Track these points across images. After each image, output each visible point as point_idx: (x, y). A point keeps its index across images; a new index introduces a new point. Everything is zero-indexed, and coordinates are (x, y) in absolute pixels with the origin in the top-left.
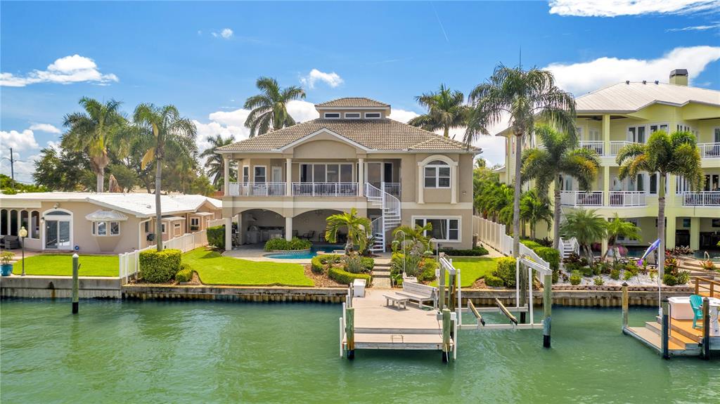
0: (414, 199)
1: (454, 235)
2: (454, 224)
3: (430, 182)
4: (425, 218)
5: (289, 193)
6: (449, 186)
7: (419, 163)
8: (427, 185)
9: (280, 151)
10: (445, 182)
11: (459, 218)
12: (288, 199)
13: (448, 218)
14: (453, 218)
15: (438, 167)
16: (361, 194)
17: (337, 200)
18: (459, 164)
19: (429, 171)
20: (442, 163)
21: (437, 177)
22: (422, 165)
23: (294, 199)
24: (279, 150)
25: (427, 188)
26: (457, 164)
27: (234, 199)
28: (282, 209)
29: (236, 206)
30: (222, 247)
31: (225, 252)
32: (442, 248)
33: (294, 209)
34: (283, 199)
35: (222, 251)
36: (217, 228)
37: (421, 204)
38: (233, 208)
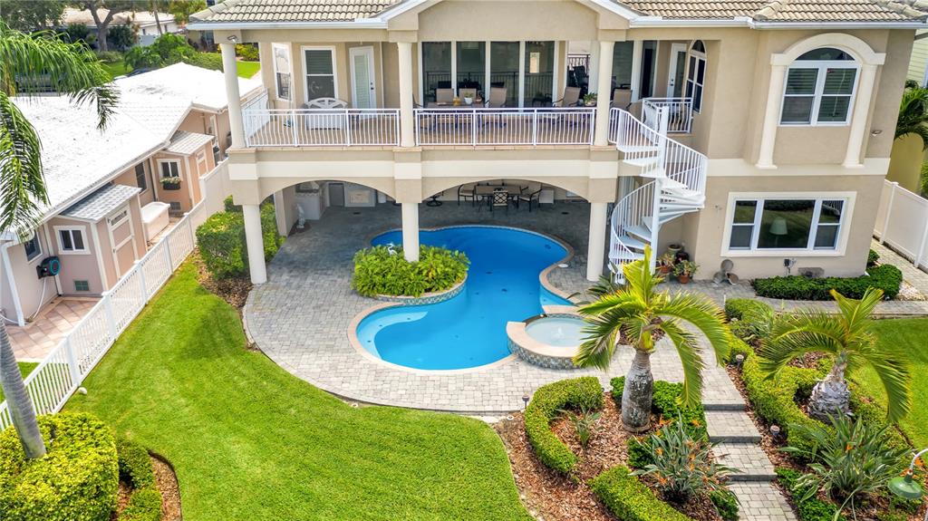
0: (744, 148)
1: (828, 238)
2: (832, 210)
3: (794, 111)
4: (761, 198)
5: (407, 138)
6: (844, 118)
7: (775, 58)
8: (786, 116)
9: (379, 22)
10: (836, 109)
11: (849, 199)
12: (406, 155)
13: (819, 197)
14: (832, 196)
15: (823, 66)
16: (601, 139)
17: (537, 155)
18: (887, 58)
19: (799, 81)
20: (841, 56)
21: (819, 94)
22: (783, 62)
23: (424, 156)
24: (378, 20)
25: (786, 125)
26: (881, 58)
27: (259, 155)
28: (393, 180)
29: (266, 175)
30: (243, 274)
31: (252, 295)
32: (794, 271)
33: (424, 179)
34: (392, 156)
35: (244, 293)
36: (223, 229)
37: (765, 163)
38: (261, 181)
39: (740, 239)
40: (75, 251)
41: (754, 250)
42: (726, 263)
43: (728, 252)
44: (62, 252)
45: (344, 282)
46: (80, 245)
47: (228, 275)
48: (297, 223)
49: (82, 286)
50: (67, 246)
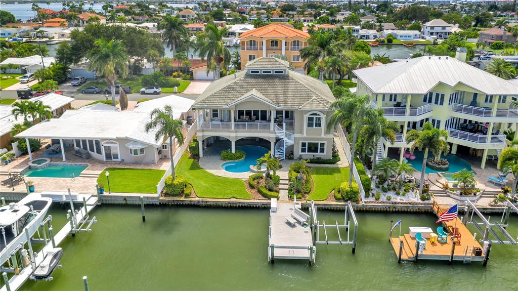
0: (301, 132)
1: (322, 151)
2: (323, 145)
3: (310, 125)
4: (307, 142)
5: (233, 128)
6: (320, 126)
7: (305, 115)
8: (308, 126)
10: (319, 125)
11: (326, 142)
12: (232, 132)
13: (319, 142)
14: (322, 142)
15: (315, 117)
16: (272, 129)
17: (259, 132)
18: (327, 116)
19: (310, 119)
20: (319, 115)
21: (314, 122)
22: (306, 117)
23: (236, 132)
24: (227, 107)
25: (309, 128)
26: (325, 116)
27: (203, 131)
28: (229, 136)
29: (204, 135)
30: (198, 155)
31: (200, 159)
32: (315, 158)
33: (236, 136)
34: (230, 132)
35: (198, 159)
36: (194, 145)
37: (305, 135)
38: (203, 136)
39: (303, 150)
40: (165, 149)
41: (306, 153)
42: (301, 155)
43: (300, 153)
44: (162, 149)
45: (219, 157)
46: (166, 148)
47: (195, 155)
48: (208, 144)
49: (165, 156)
50: (163, 148)
